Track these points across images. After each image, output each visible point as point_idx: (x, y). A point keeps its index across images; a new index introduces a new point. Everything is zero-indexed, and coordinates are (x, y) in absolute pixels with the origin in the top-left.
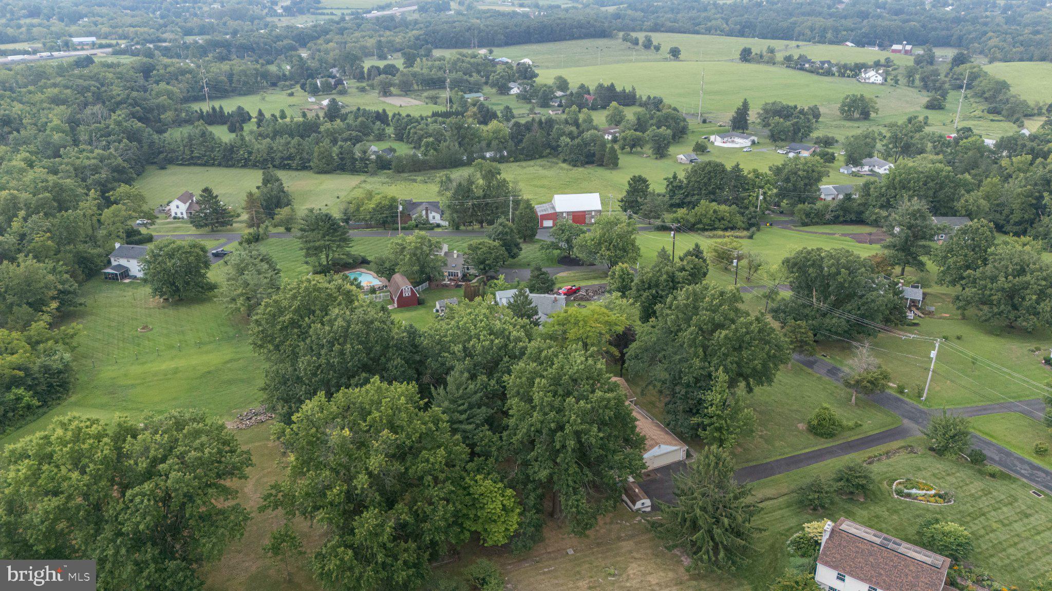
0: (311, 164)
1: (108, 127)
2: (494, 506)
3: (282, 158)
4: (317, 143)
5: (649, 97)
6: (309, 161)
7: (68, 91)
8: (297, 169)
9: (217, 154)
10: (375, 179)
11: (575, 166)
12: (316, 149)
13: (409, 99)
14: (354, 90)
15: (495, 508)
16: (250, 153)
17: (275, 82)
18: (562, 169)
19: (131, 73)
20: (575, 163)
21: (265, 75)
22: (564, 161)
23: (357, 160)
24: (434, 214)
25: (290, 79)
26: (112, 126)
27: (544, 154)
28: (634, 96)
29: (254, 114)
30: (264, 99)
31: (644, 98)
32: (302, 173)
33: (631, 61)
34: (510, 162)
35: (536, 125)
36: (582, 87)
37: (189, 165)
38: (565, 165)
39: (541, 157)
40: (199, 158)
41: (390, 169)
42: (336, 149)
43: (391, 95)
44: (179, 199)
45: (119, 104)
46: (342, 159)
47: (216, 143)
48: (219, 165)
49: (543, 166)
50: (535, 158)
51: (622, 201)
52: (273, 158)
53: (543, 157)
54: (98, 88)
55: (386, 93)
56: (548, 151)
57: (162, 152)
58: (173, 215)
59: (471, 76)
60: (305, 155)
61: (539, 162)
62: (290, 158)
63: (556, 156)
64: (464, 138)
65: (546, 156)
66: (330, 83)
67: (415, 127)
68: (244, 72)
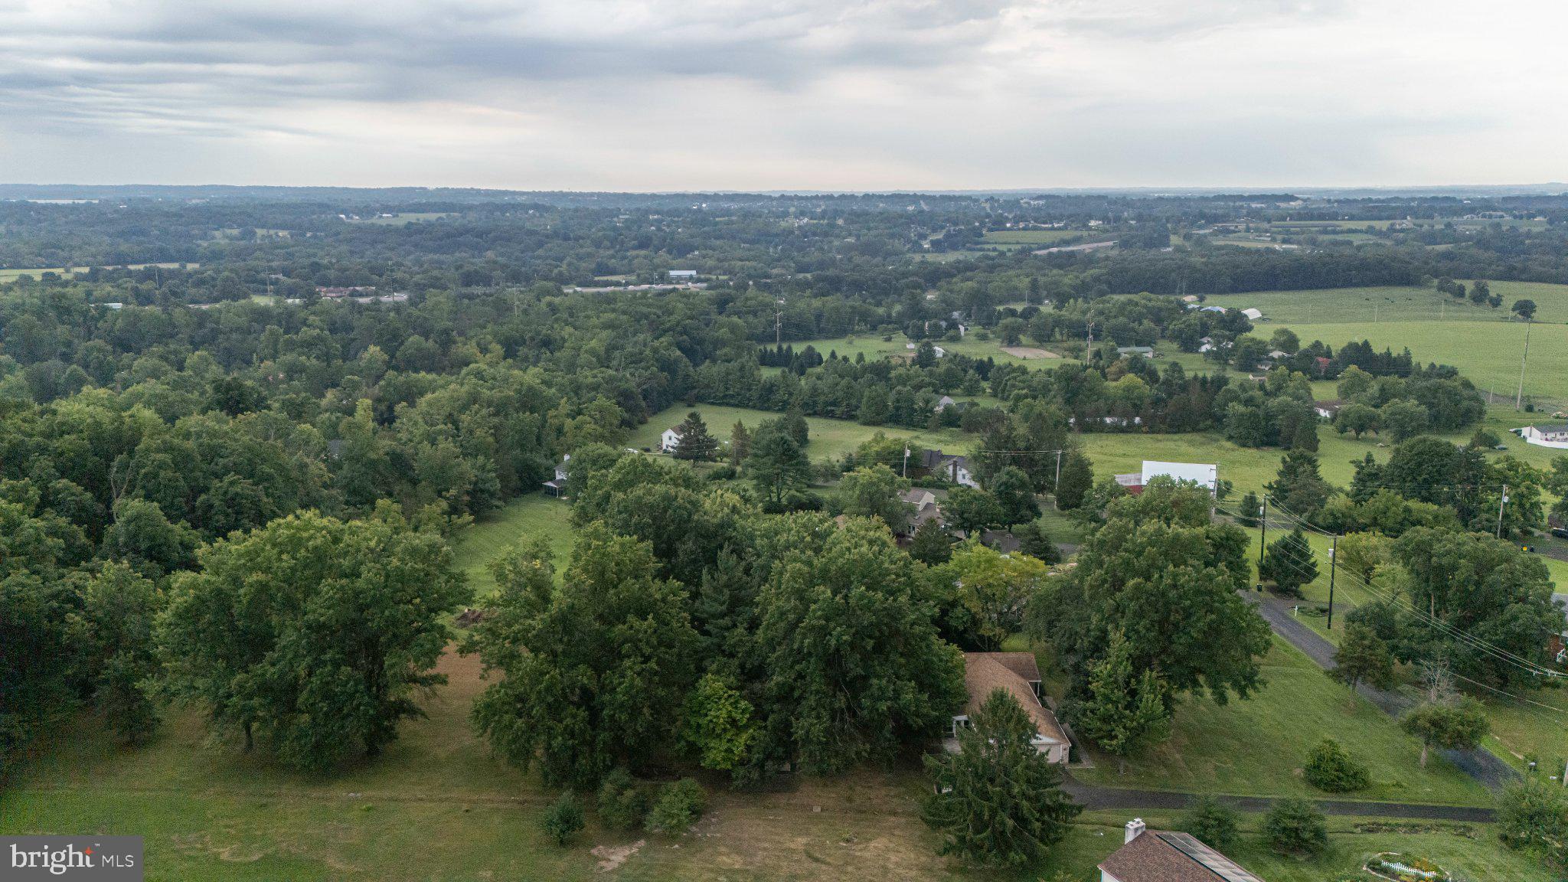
0: (858, 412)
1: (641, 354)
2: (719, 713)
3: (827, 404)
4: (870, 386)
5: (1433, 366)
6: (857, 407)
7: (625, 317)
8: (840, 418)
9: (755, 395)
10: (935, 436)
11: (1244, 445)
12: (866, 393)
13: (1042, 352)
14: (972, 338)
15: (717, 717)
16: (791, 394)
17: (875, 326)
18: (1221, 448)
19: (705, 304)
20: (1243, 442)
21: (864, 317)
22: (1230, 438)
23: (916, 411)
24: (964, 471)
25: (895, 323)
26: (647, 352)
27: (1201, 426)
28: (1408, 362)
29: (825, 357)
30: (851, 343)
31: (1425, 367)
32: (844, 423)
33: (1437, 319)
34: (1143, 432)
35: (1198, 385)
36: (1317, 345)
37: (720, 405)
38: (1229, 445)
39: (1195, 430)
40: (732, 396)
41: (959, 426)
42: (892, 396)
43: (1019, 345)
44: (674, 429)
45: (665, 331)
46: (897, 409)
47: (754, 380)
48: (754, 407)
49: (1191, 443)
50: (1185, 431)
51: (1270, 487)
52: (815, 402)
53: (1199, 431)
54: (658, 317)
55: (1012, 341)
56: (1209, 422)
57: (694, 388)
58: (664, 447)
59: (1140, 324)
60: (854, 402)
61: (1188, 436)
62: (834, 403)
63: (1220, 432)
64: (1075, 394)
65: (1205, 430)
66: (941, 326)
67: (1015, 378)
68: (837, 309)
